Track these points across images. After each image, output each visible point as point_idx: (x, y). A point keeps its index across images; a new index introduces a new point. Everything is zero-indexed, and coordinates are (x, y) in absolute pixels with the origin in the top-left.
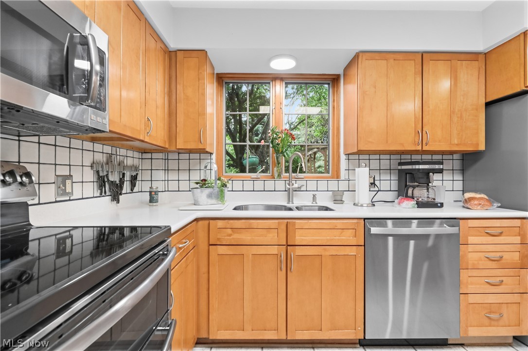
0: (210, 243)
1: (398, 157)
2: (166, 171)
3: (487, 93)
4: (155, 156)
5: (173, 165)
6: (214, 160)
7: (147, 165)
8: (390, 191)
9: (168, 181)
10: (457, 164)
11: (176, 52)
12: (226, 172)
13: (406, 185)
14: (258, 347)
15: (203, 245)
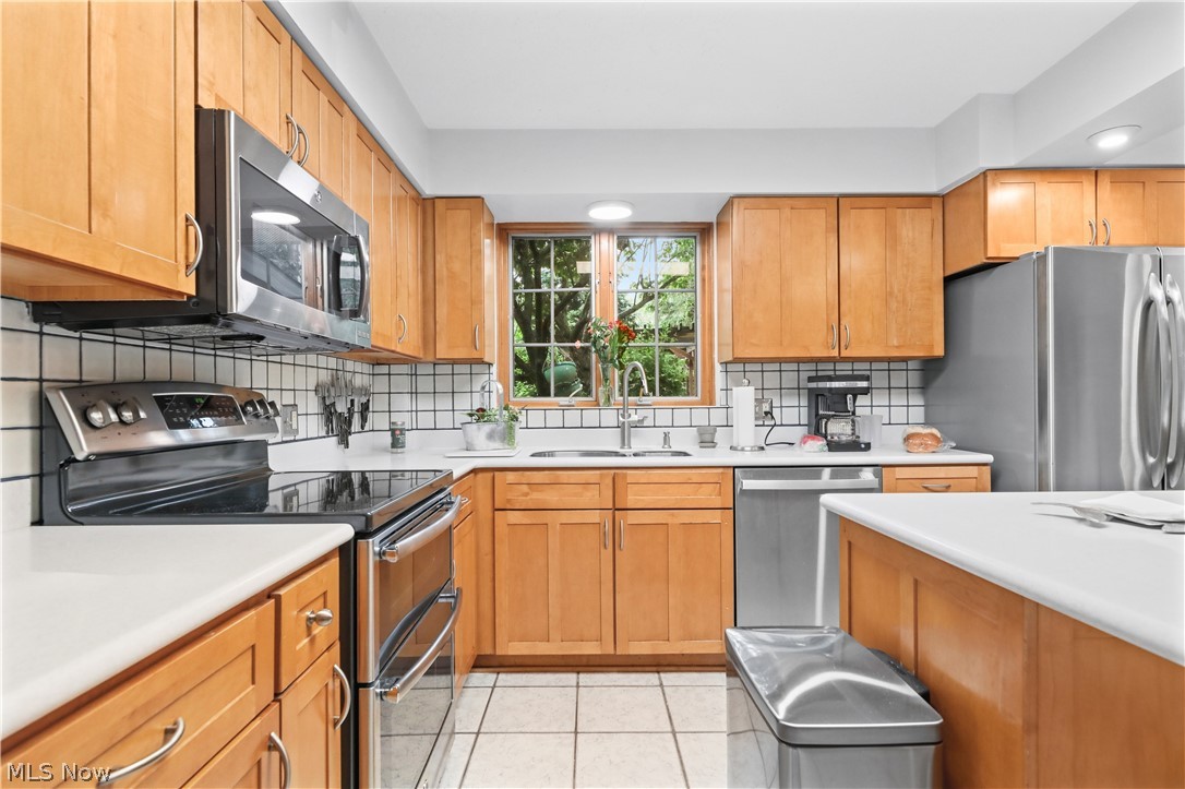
0: (496, 507)
1: (812, 366)
2: (414, 395)
3: (947, 261)
4: (395, 369)
5: (425, 384)
6: (494, 377)
7: (381, 384)
8: (799, 425)
9: (417, 411)
10: (914, 379)
11: (434, 199)
12: (515, 396)
13: (817, 414)
14: (573, 672)
15: (485, 510)
